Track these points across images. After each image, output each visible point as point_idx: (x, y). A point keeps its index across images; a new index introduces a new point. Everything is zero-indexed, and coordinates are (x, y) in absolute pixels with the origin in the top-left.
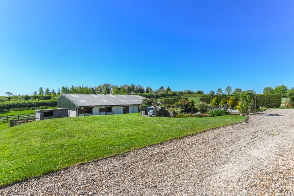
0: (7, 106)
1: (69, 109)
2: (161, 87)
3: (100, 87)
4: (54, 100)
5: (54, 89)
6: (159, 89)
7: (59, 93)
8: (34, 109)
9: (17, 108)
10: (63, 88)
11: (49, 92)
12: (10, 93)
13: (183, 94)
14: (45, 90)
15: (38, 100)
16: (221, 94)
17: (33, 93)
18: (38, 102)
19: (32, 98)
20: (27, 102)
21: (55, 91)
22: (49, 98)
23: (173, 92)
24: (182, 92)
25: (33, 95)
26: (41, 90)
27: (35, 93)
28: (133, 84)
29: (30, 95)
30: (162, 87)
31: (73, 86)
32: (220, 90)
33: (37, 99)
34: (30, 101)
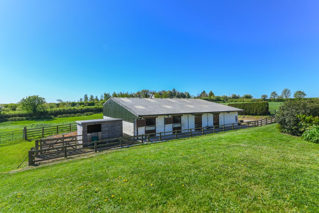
0: (55, 112)
1: (123, 120)
2: (203, 92)
3: (139, 93)
4: (97, 106)
5: (97, 96)
6: (200, 93)
7: (102, 100)
8: (79, 115)
9: (63, 115)
10: (105, 95)
11: (93, 99)
12: (60, 100)
13: (228, 98)
14: (89, 97)
15: (83, 107)
16: (276, 98)
17: (79, 100)
18: (83, 108)
19: (77, 105)
20: (72, 108)
21: (98, 98)
22: (93, 104)
23: (217, 97)
25: (79, 102)
26: (86, 97)
27: (81, 99)
28: (174, 89)
29: (76, 102)
31: (114, 92)
32: (275, 93)
33: (82, 105)
34: (76, 108)
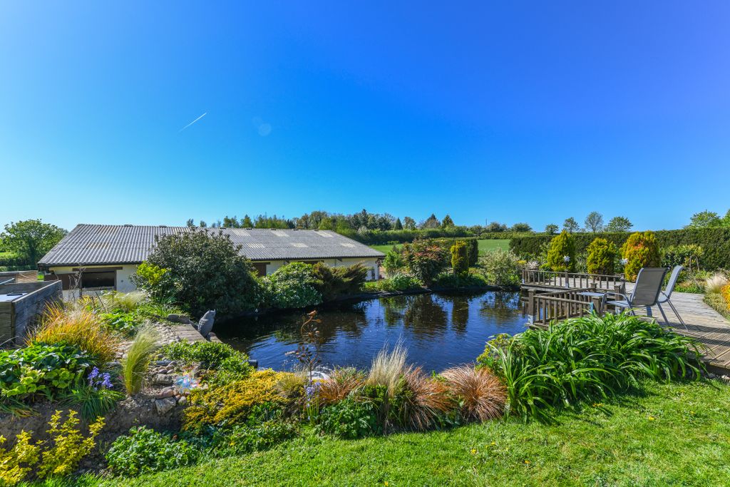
2: (430, 216)
6: (426, 220)
13: (481, 231)
16: (574, 231)
23: (458, 228)
24: (479, 228)
28: (364, 210)
30: (433, 217)
32: (573, 221)
